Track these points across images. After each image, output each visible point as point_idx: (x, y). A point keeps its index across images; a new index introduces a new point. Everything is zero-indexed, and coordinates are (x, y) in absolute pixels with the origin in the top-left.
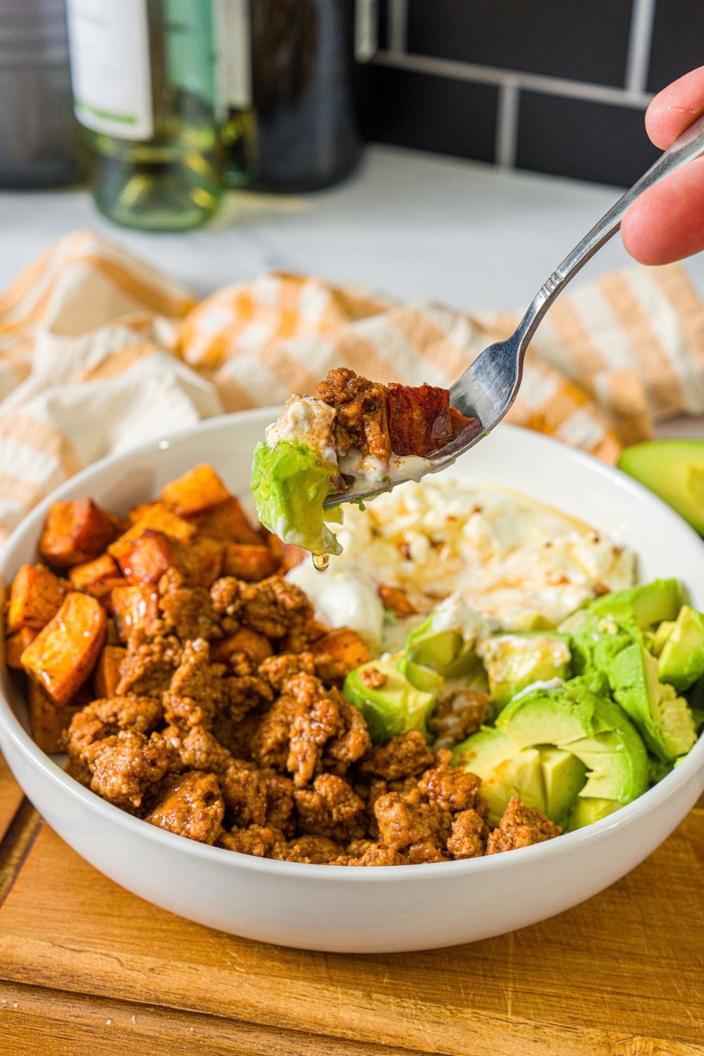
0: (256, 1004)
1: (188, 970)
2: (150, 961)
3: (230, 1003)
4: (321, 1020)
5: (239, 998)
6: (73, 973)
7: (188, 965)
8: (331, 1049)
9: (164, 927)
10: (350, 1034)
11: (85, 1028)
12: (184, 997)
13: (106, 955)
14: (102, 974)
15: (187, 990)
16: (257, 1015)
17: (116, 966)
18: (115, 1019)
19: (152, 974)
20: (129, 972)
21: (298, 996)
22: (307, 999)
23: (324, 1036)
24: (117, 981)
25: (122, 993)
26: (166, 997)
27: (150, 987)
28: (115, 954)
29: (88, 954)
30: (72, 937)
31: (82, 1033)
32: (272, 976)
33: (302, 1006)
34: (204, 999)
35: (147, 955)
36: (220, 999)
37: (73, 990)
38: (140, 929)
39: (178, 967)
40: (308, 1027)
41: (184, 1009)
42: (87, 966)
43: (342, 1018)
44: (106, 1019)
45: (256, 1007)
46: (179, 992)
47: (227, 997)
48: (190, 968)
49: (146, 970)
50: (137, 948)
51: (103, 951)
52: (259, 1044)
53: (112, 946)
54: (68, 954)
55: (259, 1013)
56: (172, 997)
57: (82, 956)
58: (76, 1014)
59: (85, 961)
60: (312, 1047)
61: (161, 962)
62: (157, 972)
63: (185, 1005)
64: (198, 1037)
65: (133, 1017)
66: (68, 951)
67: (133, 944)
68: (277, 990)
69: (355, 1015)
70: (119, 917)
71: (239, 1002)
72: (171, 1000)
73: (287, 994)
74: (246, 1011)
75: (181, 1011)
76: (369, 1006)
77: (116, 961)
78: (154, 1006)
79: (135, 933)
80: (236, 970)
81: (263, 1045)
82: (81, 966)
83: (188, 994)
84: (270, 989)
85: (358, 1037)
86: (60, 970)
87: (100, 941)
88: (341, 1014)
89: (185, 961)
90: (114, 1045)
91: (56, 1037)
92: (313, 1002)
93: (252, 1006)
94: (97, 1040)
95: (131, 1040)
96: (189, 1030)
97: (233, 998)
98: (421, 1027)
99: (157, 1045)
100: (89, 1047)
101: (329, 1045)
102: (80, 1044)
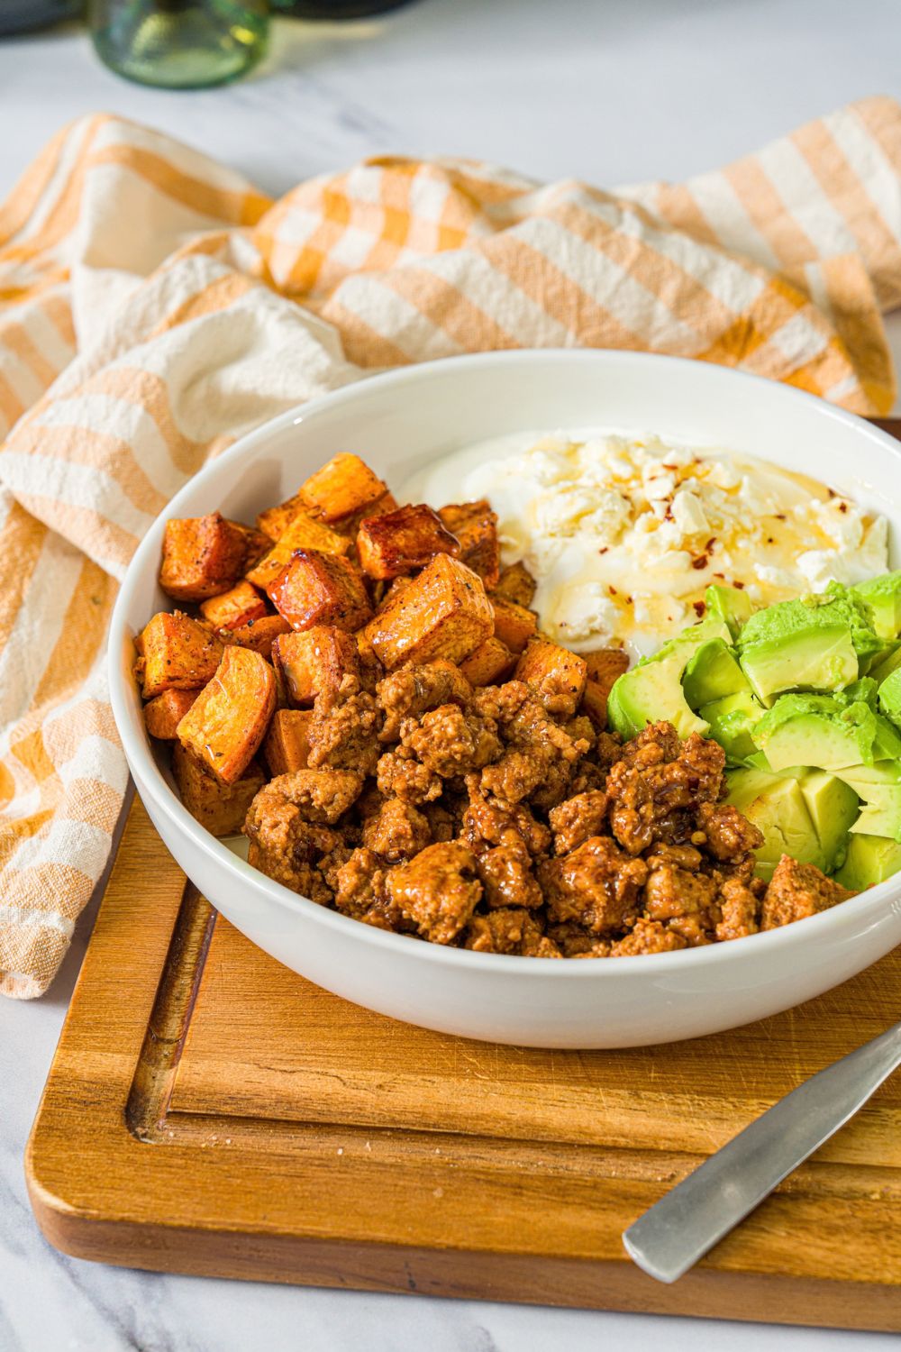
0: (508, 1116)
1: (422, 1083)
2: (377, 1077)
3: (478, 1118)
4: (586, 1128)
5: (487, 1110)
6: (290, 1099)
7: (420, 1077)
8: (602, 1159)
9: (384, 1034)
10: (622, 1141)
11: (317, 1162)
12: (424, 1115)
13: (323, 1074)
14: (324, 1096)
15: (425, 1107)
16: (511, 1129)
17: (338, 1085)
18: (347, 1147)
19: (380, 1092)
20: (354, 1092)
21: (555, 1103)
22: (566, 1105)
23: (592, 1146)
24: (341, 1103)
25: (350, 1117)
26: (403, 1118)
27: (382, 1107)
28: (333, 1072)
29: (302, 1075)
30: (279, 1057)
31: (314, 1168)
32: (520, 1081)
33: (562, 1113)
34: (447, 1116)
35: (371, 1070)
36: (466, 1115)
37: (293, 1119)
38: (357, 1039)
39: (410, 1081)
40: (573, 1137)
41: (426, 1129)
42: (305, 1089)
43: (610, 1123)
44: (337, 1149)
45: (509, 1120)
46: (416, 1110)
47: (473, 1111)
48: (423, 1080)
49: (374, 1088)
50: (358, 1062)
51: (319, 1070)
52: (518, 1162)
53: (328, 1063)
54: (280, 1077)
55: (514, 1126)
56: (410, 1117)
57: (295, 1077)
58: (301, 1145)
59: (300, 1083)
60: (580, 1159)
61: (389, 1076)
62: (387, 1088)
63: (427, 1125)
64: (446, 1159)
65: (368, 1144)
66: (278, 1073)
67: (352, 1058)
68: (530, 1097)
69: (624, 1118)
70: (329, 1026)
71: (489, 1116)
72: (409, 1120)
73: (542, 1102)
74: (498, 1125)
75: (422, 1132)
76: (638, 1107)
77: (337, 1080)
78: (392, 1129)
79: (353, 1043)
80: (478, 1078)
81: (523, 1162)
82: (297, 1089)
83: (427, 1111)
84: (521, 1097)
85: (632, 1144)
86: (274, 1096)
87: (314, 1058)
88: (608, 1119)
89: (417, 1073)
90: (354, 1179)
91: (286, 1176)
92: (573, 1108)
93: (505, 1119)
94: (334, 1175)
95: (372, 1171)
96: (435, 1153)
97: (481, 1112)
98: (702, 1126)
99: (404, 1174)
100: (326, 1183)
101: (599, 1155)
102: (315, 1180)
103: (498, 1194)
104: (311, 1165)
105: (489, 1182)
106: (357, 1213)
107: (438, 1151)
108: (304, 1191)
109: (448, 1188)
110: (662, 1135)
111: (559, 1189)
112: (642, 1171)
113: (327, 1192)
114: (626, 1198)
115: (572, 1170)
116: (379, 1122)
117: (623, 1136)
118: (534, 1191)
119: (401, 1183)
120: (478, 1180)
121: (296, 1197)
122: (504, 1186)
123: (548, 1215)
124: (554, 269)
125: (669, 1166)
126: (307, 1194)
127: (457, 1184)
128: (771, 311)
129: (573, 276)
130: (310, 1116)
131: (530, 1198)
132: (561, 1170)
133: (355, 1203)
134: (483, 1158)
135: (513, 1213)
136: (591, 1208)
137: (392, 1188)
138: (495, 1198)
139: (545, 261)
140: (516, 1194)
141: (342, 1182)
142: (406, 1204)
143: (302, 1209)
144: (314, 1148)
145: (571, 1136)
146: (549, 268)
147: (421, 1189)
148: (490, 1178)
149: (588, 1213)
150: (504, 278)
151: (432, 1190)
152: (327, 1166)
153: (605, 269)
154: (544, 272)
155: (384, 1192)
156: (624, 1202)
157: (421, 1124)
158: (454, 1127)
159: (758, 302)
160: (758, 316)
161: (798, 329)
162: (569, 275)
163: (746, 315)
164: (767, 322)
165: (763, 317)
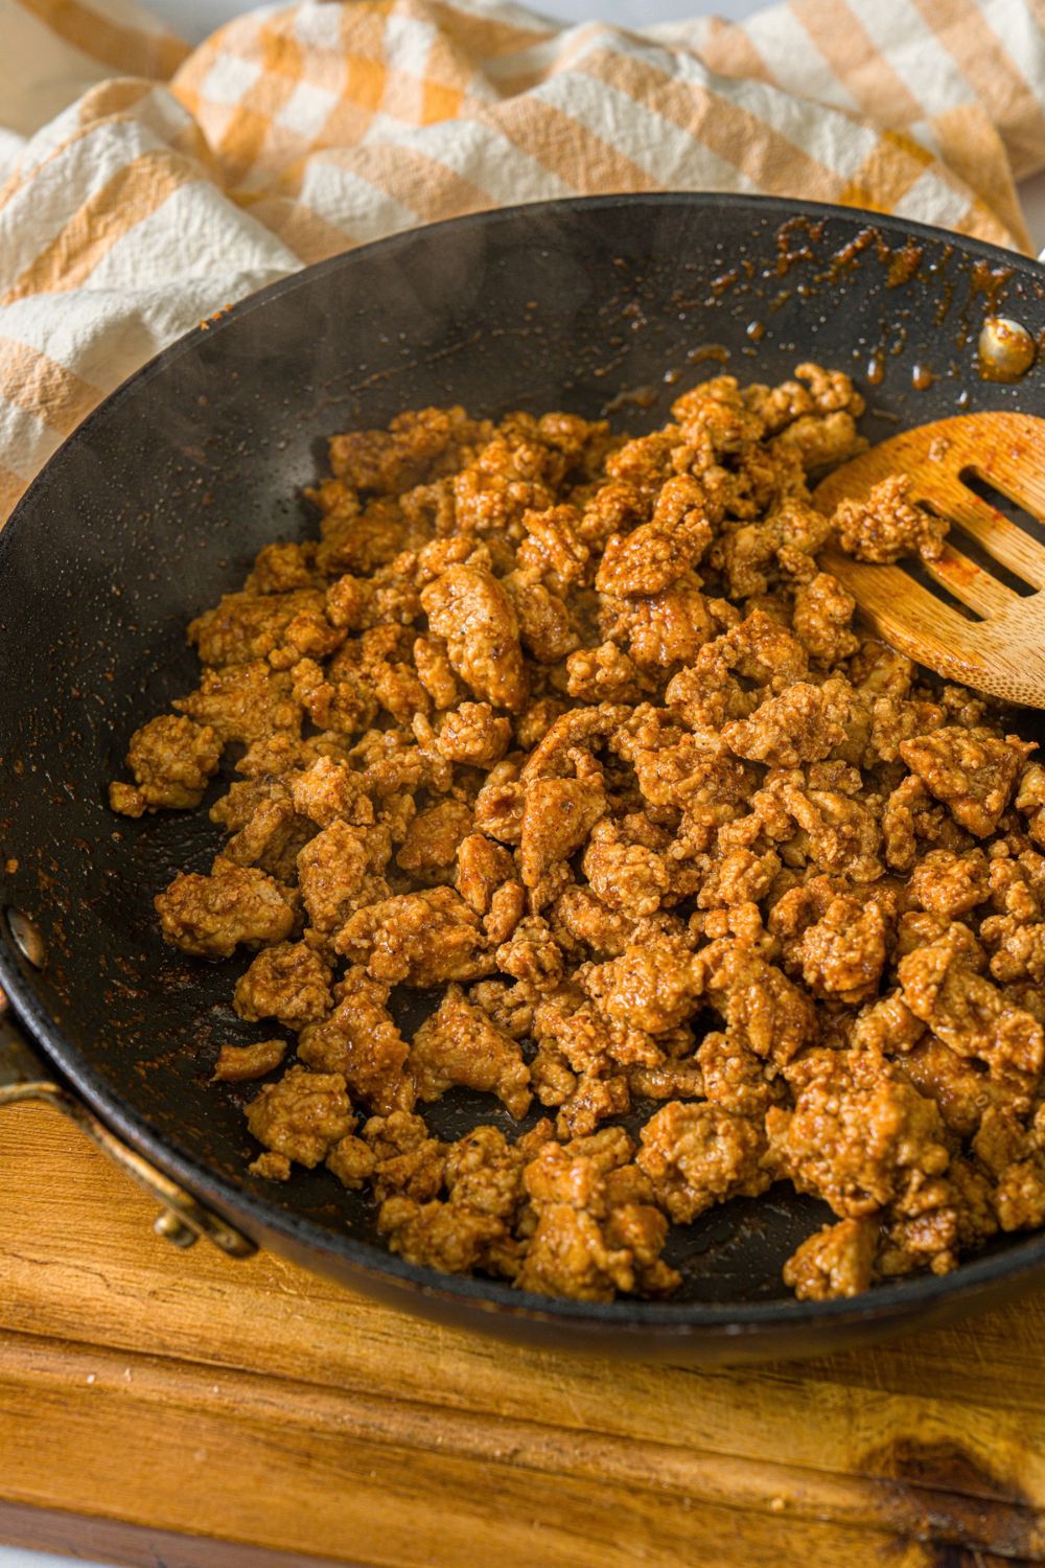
0: (312, 1351)
1: (208, 1293)
2: (151, 1279)
3: (273, 1349)
4: (411, 1376)
5: (286, 1340)
6: (35, 1302)
7: (209, 1283)
8: (426, 1419)
10: (454, 1399)
11: (52, 1397)
12: (203, 1340)
13: (83, 1269)
14: (78, 1302)
15: (207, 1328)
16: (313, 1370)
17: (101, 1290)
18: (101, 1374)
19: (153, 1302)
20: (119, 1299)
21: (376, 1335)
22: (391, 1340)
23: (414, 1402)
24: (99, 1314)
25: (108, 1335)
26: (176, 1341)
27: (151, 1324)
28: (98, 1267)
29: (56, 1268)
30: (32, 1239)
31: (48, 1405)
32: (337, 1300)
33: (382, 1351)
34: (233, 1344)
35: (146, 1268)
36: (256, 1344)
37: (35, 1332)
39: (193, 1289)
40: (392, 1389)
41: (202, 1360)
42: (56, 1289)
43: (443, 1371)
44: (87, 1374)
45: (313, 1355)
46: (194, 1331)
47: (267, 1339)
48: (212, 1289)
49: (145, 1294)
50: (133, 1256)
51: (79, 1263)
52: (317, 1412)
53: (93, 1253)
54: (26, 1269)
55: (317, 1365)
56: (185, 1341)
57: (47, 1270)
58: (42, 1365)
59: (51, 1280)
60: (398, 1417)
61: (168, 1279)
62: (162, 1297)
63: (204, 1355)
64: (226, 1401)
65: (127, 1372)
66: (26, 1263)
67: (124, 1249)
68: (345, 1324)
69: (463, 1366)
70: (102, 1200)
71: (287, 1348)
72: (181, 1346)
73: (359, 1332)
74: (297, 1363)
75: (198, 1364)
76: (483, 1350)
77: (100, 1280)
78: (158, 1356)
79: (128, 1229)
80: (283, 1292)
81: (324, 1415)
82: (46, 1288)
83: (208, 1334)
84: (333, 1324)
85: (466, 1405)
86: (14, 1297)
87: (74, 1245)
88: (442, 1366)
89: (204, 1278)
90: (96, 1426)
91: (9, 1413)
92: (399, 1345)
93: (306, 1354)
94: (70, 1418)
95: (122, 1417)
96: (211, 1392)
97: (277, 1341)
98: (563, 1386)
99: (162, 1424)
100: (59, 1429)
101: (423, 1414)
102: (45, 1423)
103: (279, 1463)
104: (45, 1400)
105: (269, 1445)
106: (91, 1476)
107: (216, 1389)
108: (28, 1437)
109: (213, 1448)
110: (509, 1394)
111: (360, 1462)
112: (477, 1440)
113: (58, 1442)
114: (444, 1484)
115: (386, 1432)
116: (144, 1345)
117: (456, 1391)
118: (325, 1462)
119: (156, 1436)
120: (256, 1440)
121: (17, 1445)
122: (288, 1451)
123: (337, 1500)
124: (598, 141)
125: (513, 1436)
126: (31, 1442)
127: (227, 1444)
128: (892, 170)
129: (624, 150)
130: (57, 1329)
131: (320, 1472)
132: (372, 1429)
133: (92, 1460)
134: (272, 1404)
135: (291, 1492)
136: (397, 1494)
137: (143, 1443)
138: (273, 1468)
139: (584, 133)
140: (301, 1465)
141: (79, 1429)
142: (157, 1468)
143: (21, 1464)
144: (58, 1371)
145: (389, 1387)
146: (591, 142)
147: (179, 1447)
148: (273, 1439)
149: (391, 1502)
150: (531, 160)
151: (195, 1450)
152: (65, 1404)
153: (666, 135)
154: (584, 147)
155: (132, 1447)
156: (440, 1489)
157: (196, 1352)
158: (239, 1360)
159: (872, 161)
160: (874, 179)
161: (930, 191)
162: (619, 148)
163: (858, 179)
164: (887, 188)
165: (882, 182)
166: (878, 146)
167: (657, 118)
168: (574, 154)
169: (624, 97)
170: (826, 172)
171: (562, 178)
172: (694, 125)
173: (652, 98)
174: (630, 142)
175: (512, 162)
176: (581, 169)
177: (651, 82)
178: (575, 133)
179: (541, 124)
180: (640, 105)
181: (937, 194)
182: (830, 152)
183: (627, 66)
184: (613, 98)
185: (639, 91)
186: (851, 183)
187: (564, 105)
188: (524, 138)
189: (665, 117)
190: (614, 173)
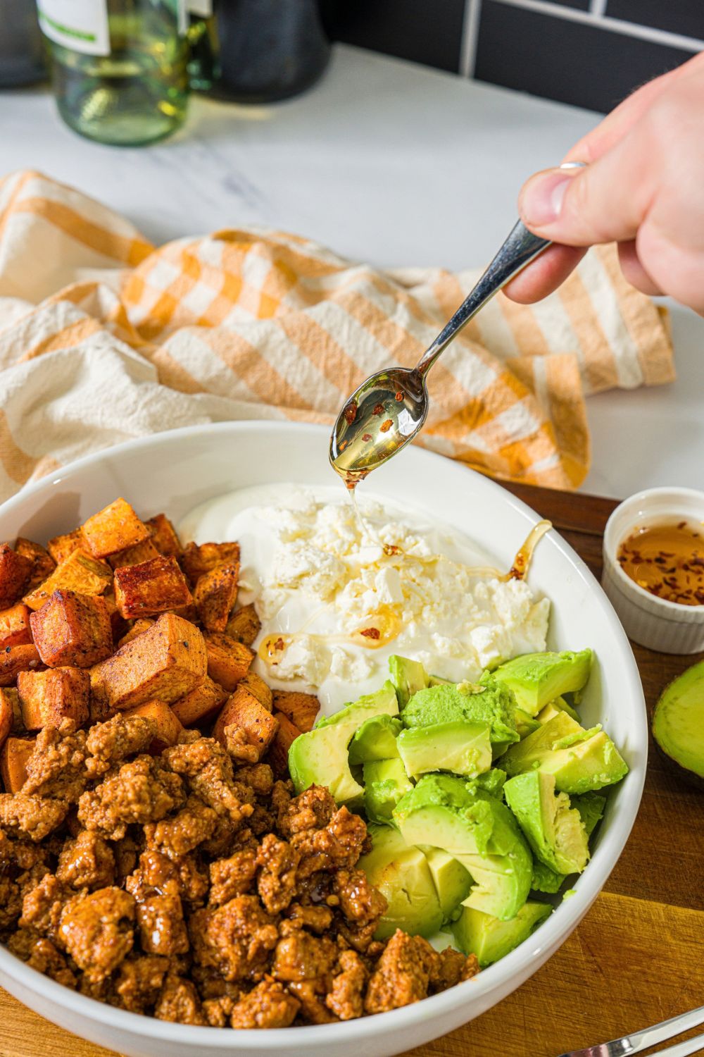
124: (336, 345)
128: (499, 398)
129: (349, 352)
139: (329, 338)
146: (331, 344)
150: (296, 347)
153: (375, 350)
154: (327, 346)
159: (490, 389)
160: (488, 400)
161: (519, 413)
162: (346, 351)
163: (479, 398)
164: (495, 405)
165: (493, 401)
166: (496, 382)
167: (372, 339)
168: (321, 348)
169: (357, 323)
170: (462, 389)
171: (312, 361)
172: (392, 348)
173: (373, 327)
174: (353, 349)
175: (285, 346)
176: (323, 358)
177: (375, 319)
178: (324, 337)
179: (306, 330)
180: (365, 330)
181: (522, 416)
182: (467, 379)
183: (365, 306)
184: (350, 323)
185: (367, 321)
186: (475, 400)
187: (321, 322)
188: (294, 334)
189: (377, 339)
190: (341, 364)
